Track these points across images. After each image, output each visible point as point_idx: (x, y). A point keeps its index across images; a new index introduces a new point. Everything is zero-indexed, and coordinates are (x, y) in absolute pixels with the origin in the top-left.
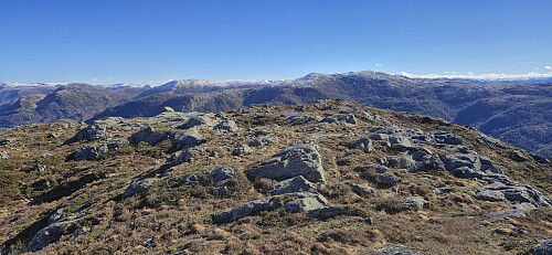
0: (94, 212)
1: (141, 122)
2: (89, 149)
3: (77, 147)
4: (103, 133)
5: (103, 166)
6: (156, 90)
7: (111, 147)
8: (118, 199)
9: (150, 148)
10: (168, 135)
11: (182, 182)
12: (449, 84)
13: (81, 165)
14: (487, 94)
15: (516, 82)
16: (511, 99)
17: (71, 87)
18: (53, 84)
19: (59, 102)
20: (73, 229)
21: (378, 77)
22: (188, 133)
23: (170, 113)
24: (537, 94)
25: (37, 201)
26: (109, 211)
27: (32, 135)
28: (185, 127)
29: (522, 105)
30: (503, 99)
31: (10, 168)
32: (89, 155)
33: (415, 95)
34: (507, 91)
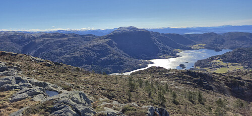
16: (44, 40)
24: (53, 37)
30: (41, 40)
34: (42, 36)
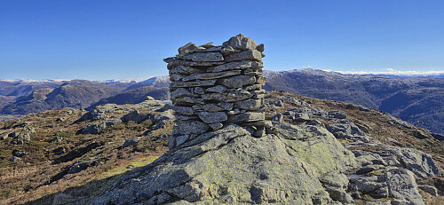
0: (105, 155)
1: (130, 107)
2: (93, 126)
3: (84, 125)
4: (103, 115)
5: (103, 138)
6: (140, 85)
7: (108, 124)
8: (119, 148)
9: (136, 125)
10: (149, 116)
11: (158, 138)
12: (374, 79)
13: (87, 137)
14: (405, 86)
15: (429, 77)
17: (73, 83)
18: (59, 80)
19: (63, 94)
20: (94, 164)
21: (317, 73)
22: (163, 114)
23: (151, 100)
25: (56, 162)
26: (115, 155)
27: (44, 119)
28: (162, 110)
29: (434, 95)
31: (37, 140)
32: (93, 130)
33: (347, 87)
